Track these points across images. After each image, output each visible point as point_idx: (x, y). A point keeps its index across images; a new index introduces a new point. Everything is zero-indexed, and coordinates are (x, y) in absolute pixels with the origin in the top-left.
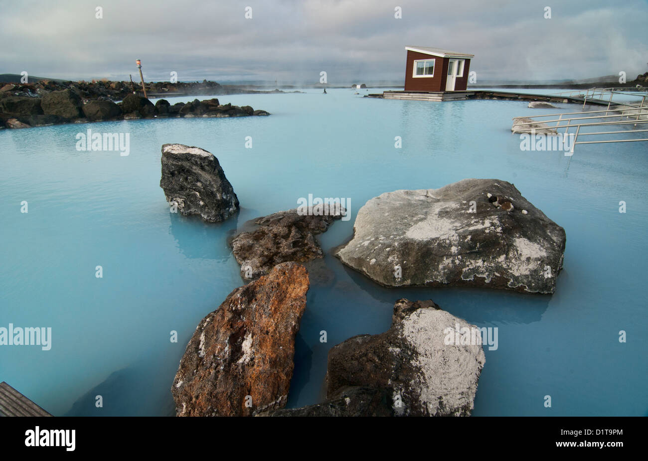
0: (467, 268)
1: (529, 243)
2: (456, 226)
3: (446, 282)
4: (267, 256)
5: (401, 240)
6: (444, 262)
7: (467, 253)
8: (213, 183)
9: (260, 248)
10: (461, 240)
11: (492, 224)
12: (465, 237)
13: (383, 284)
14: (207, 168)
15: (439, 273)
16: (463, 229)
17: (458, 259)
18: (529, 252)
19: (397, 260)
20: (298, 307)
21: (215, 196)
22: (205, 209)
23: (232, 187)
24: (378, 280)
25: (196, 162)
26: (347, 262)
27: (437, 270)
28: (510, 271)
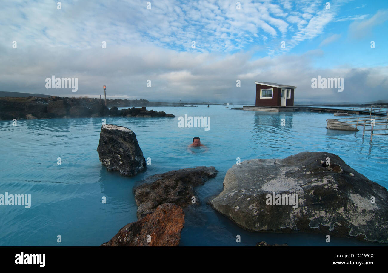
0: (313, 218)
1: (362, 198)
2: (300, 183)
3: (297, 229)
4: (158, 201)
5: (258, 192)
6: (294, 211)
7: (312, 205)
8: (130, 149)
9: (154, 195)
10: (306, 194)
11: (329, 182)
12: (309, 191)
13: (245, 228)
14: (127, 139)
15: (290, 220)
16: (306, 185)
17: (305, 209)
18: (363, 206)
19: (256, 208)
20: (173, 243)
21: (130, 158)
22: (122, 166)
23: (142, 153)
24: (242, 224)
25: (121, 135)
26: (217, 208)
27: (289, 218)
28: (350, 222)
